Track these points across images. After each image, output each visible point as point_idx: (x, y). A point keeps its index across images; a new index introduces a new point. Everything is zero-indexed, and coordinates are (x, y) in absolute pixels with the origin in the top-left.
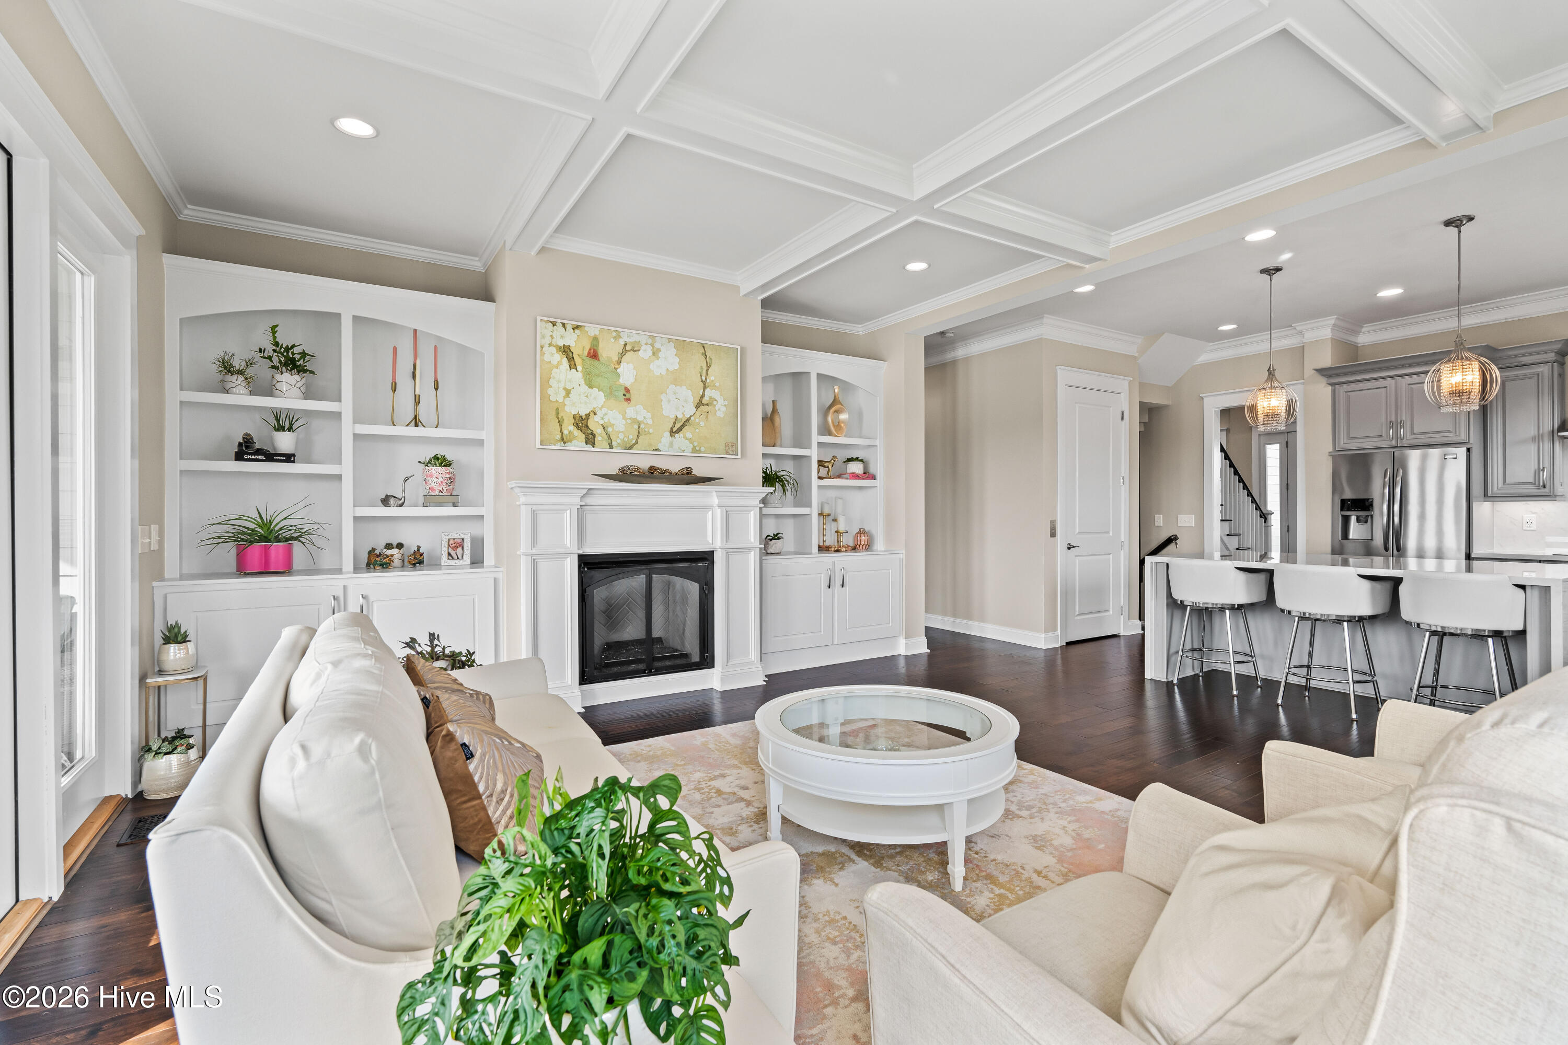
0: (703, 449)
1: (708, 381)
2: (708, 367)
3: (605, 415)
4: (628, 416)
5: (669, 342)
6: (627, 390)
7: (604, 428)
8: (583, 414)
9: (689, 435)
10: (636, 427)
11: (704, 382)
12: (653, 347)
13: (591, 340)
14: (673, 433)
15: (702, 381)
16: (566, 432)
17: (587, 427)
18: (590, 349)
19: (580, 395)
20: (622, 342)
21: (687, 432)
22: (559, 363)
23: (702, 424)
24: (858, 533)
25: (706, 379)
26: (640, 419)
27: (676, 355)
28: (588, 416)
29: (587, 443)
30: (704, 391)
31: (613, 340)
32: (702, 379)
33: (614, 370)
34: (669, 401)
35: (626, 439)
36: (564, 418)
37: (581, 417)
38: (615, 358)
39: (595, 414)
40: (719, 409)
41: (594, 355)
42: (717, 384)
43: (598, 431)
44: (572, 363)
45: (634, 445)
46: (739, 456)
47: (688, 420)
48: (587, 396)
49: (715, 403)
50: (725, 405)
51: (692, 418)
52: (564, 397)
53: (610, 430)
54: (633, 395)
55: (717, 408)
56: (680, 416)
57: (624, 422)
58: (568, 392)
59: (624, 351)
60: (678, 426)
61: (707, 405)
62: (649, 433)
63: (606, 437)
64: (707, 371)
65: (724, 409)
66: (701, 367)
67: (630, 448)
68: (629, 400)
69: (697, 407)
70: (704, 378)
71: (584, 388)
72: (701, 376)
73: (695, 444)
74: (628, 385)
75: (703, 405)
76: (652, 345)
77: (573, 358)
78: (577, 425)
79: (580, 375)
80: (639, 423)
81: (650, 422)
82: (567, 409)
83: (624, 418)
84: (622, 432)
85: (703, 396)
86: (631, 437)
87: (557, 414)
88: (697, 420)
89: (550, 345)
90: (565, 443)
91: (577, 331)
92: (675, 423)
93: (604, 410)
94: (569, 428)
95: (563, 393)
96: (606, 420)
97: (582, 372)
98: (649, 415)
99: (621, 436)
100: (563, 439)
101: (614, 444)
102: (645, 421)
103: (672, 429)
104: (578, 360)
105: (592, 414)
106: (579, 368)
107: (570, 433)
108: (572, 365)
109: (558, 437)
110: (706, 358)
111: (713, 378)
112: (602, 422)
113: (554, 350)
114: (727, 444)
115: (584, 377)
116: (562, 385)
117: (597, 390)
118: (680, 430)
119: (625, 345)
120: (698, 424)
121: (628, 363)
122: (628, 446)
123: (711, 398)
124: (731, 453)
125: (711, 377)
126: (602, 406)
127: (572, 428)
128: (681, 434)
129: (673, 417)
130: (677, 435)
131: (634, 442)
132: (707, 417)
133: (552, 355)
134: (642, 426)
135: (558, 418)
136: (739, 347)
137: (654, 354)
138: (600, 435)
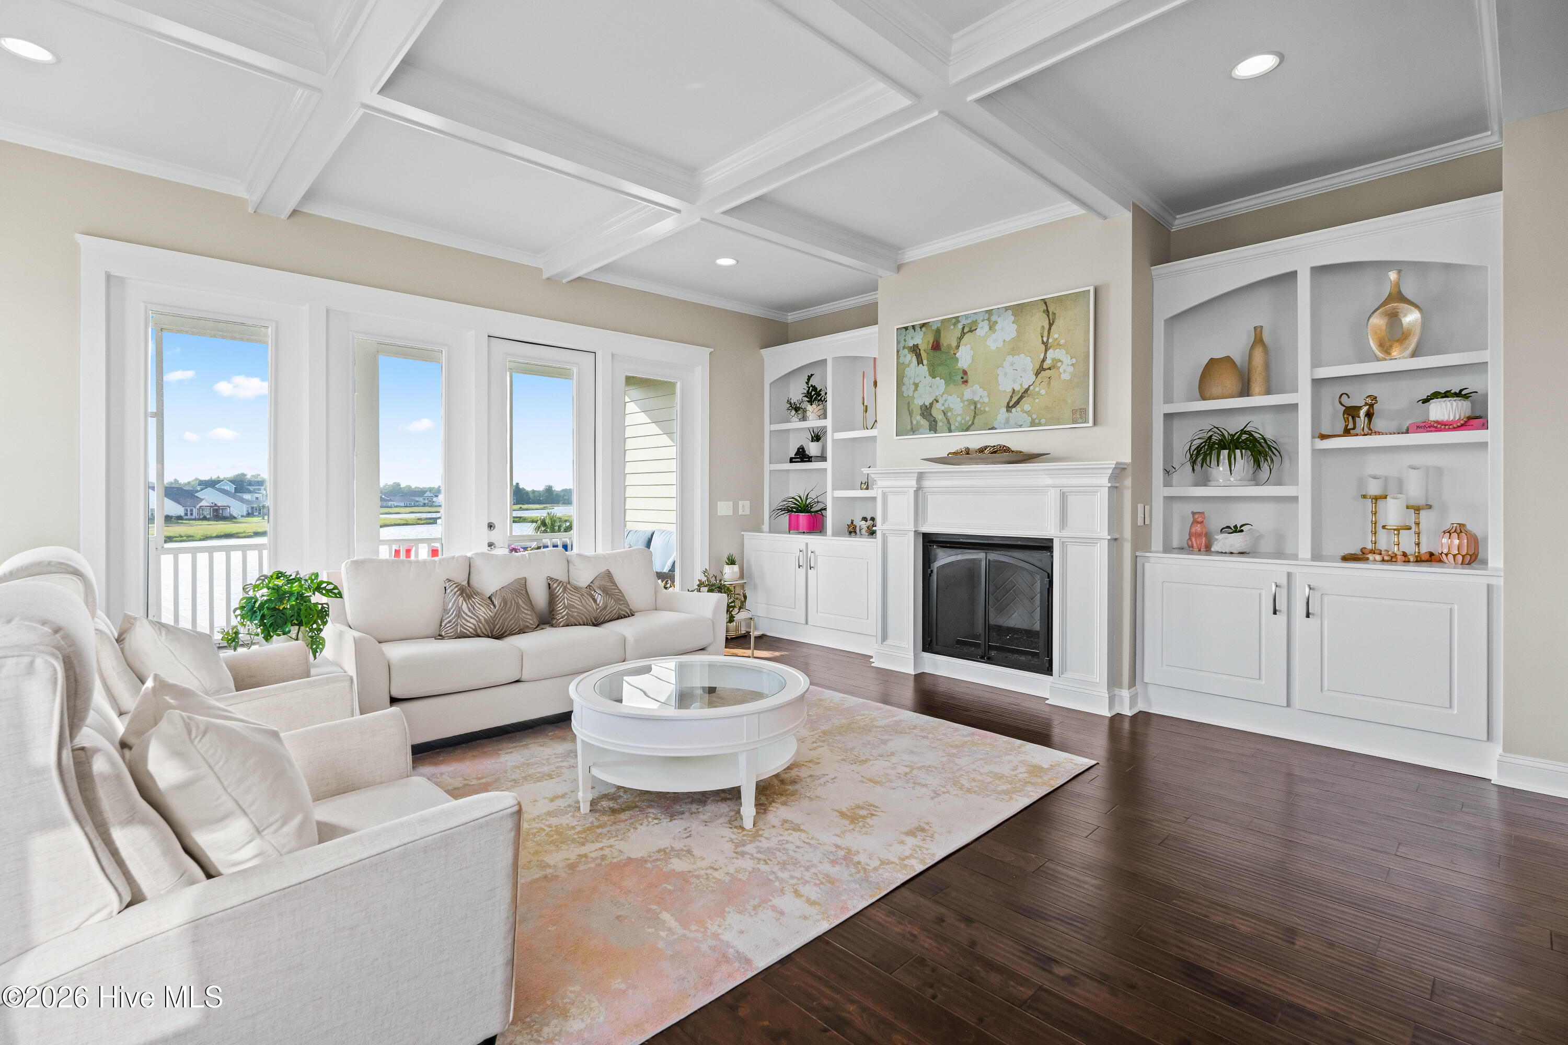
0: (1043, 421)
1: (1050, 340)
2: (1051, 325)
3: (946, 400)
4: (965, 398)
5: (1006, 311)
6: (965, 373)
7: (944, 414)
8: (927, 404)
9: (1027, 407)
10: (972, 407)
11: (1046, 344)
12: (989, 321)
13: (934, 332)
14: (1009, 408)
15: (1043, 343)
16: (914, 422)
17: (931, 414)
18: (933, 343)
19: (925, 386)
20: (960, 326)
21: (1026, 405)
22: (910, 362)
23: (1043, 392)
24: (1444, 532)
25: (1048, 340)
26: (976, 399)
27: (1013, 323)
28: (931, 404)
29: (930, 430)
30: (1045, 353)
31: (952, 327)
32: (1043, 340)
33: (954, 356)
34: (1006, 374)
35: (963, 422)
36: (914, 410)
37: (926, 406)
38: (954, 344)
39: (937, 401)
40: (1065, 371)
41: (936, 346)
42: (1062, 342)
43: (939, 417)
44: (920, 359)
45: (970, 426)
46: (1091, 423)
47: (1027, 390)
48: (931, 387)
49: (1059, 364)
50: (1072, 365)
51: (1031, 388)
52: (914, 391)
53: (949, 414)
54: (971, 376)
55: (1061, 370)
56: (1017, 388)
57: (962, 404)
58: (916, 385)
59: (963, 334)
60: (1015, 399)
61: (1050, 369)
62: (985, 412)
63: (946, 422)
64: (1050, 329)
65: (1071, 369)
66: (1043, 327)
67: (967, 430)
68: (966, 382)
69: (1037, 374)
70: (1045, 339)
71: (929, 378)
72: (1042, 337)
73: (1034, 416)
74: (965, 368)
75: (1045, 370)
76: (989, 320)
77: (920, 354)
78: (922, 415)
79: (926, 368)
80: (975, 404)
81: (986, 400)
82: (916, 401)
83: (962, 401)
84: (960, 415)
85: (1043, 361)
86: (968, 418)
87: (909, 407)
88: (1037, 389)
89: (904, 348)
90: (914, 432)
91: (924, 329)
92: (1012, 397)
93: (945, 396)
94: (918, 417)
95: (913, 387)
96: (946, 406)
97: (928, 365)
98: (985, 393)
99: (959, 419)
100: (912, 429)
101: (953, 427)
102: (981, 401)
103: (1008, 403)
104: (924, 355)
105: (935, 402)
106: (925, 362)
107: (918, 422)
108: (920, 362)
109: (909, 427)
110: (1048, 316)
111: (1056, 336)
112: (943, 408)
113: (906, 351)
114: (1074, 412)
115: (929, 370)
116: (912, 381)
117: (939, 378)
118: (1017, 403)
119: (963, 328)
120: (1038, 393)
121: (965, 345)
122: (965, 428)
123: (1053, 360)
124: (1080, 420)
125: (1055, 335)
126: (943, 394)
127: (919, 418)
128: (1018, 408)
129: (1009, 390)
130: (1014, 410)
131: (970, 423)
132: (1049, 383)
133: (905, 356)
134: (979, 406)
135: (909, 410)
136: (1092, 289)
137: (990, 329)
138: (941, 421)
